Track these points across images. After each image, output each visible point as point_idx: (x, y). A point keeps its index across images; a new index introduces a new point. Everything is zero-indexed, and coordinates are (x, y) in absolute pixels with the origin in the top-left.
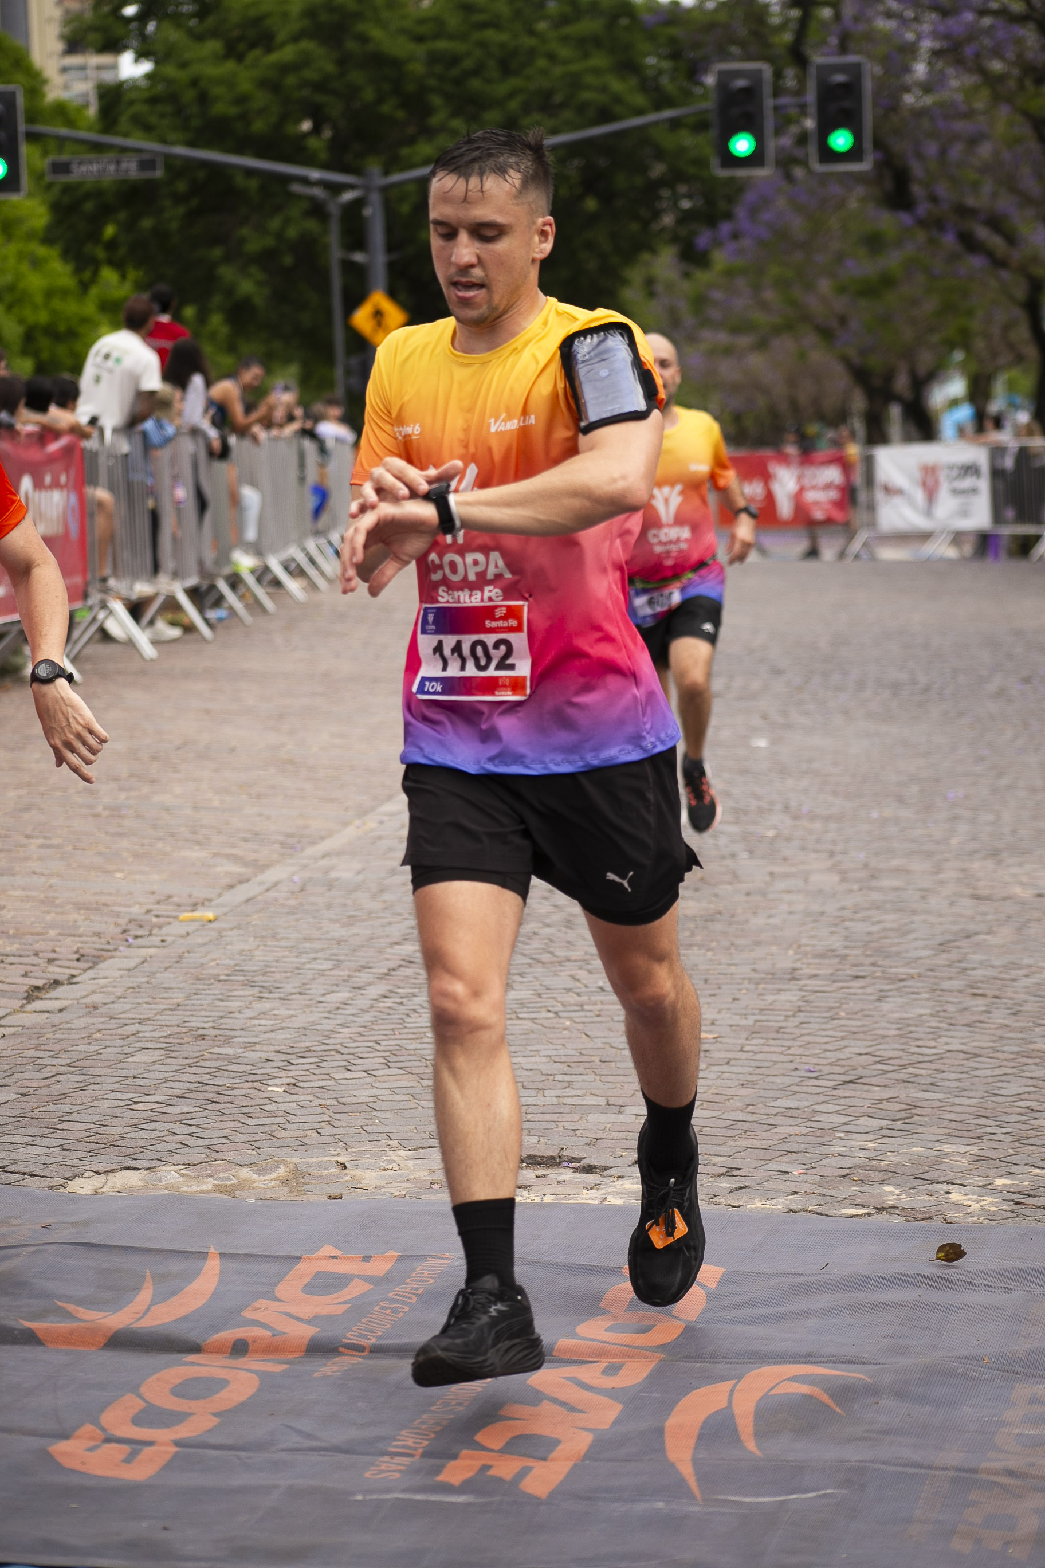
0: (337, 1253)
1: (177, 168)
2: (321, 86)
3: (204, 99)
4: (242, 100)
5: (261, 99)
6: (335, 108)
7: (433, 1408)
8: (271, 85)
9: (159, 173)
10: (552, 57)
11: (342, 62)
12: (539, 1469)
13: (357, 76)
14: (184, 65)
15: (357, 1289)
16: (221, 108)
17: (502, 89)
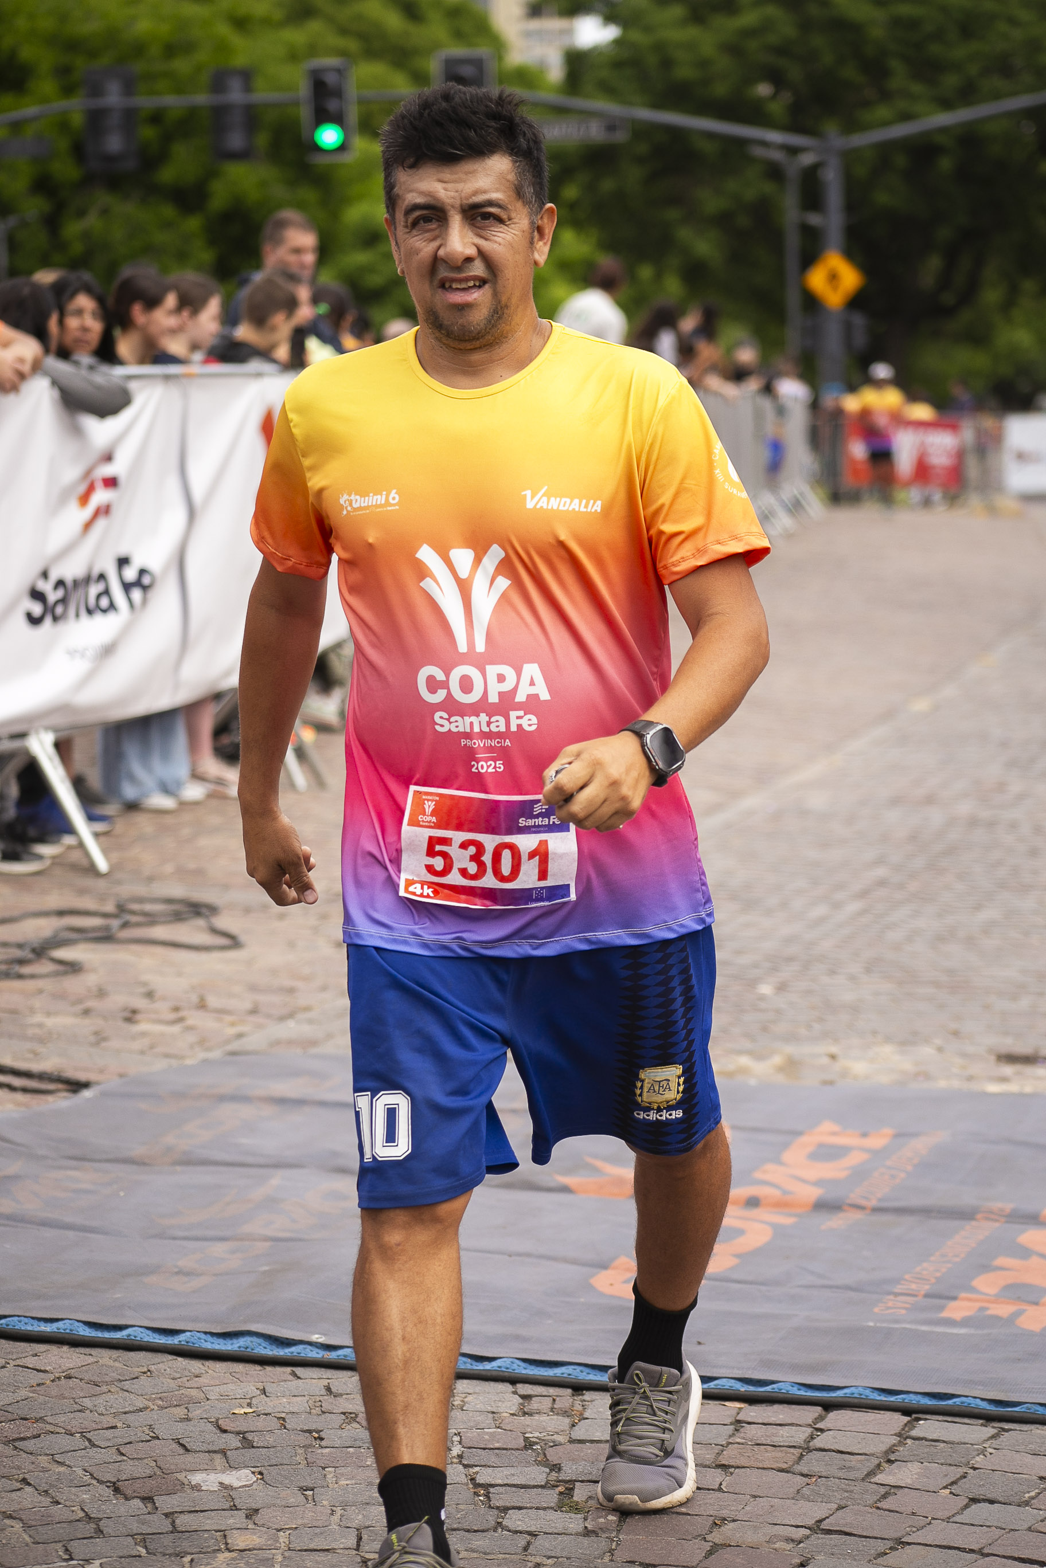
0: (835, 1128)
1: (642, 131)
2: (782, 50)
3: (667, 63)
4: (704, 64)
5: (723, 63)
6: (795, 73)
7: (932, 1258)
8: (733, 49)
9: (621, 137)
10: (1013, 21)
11: (806, 26)
12: (1031, 1310)
13: (818, 41)
14: (648, 29)
15: (855, 1159)
16: (684, 72)
17: (960, 52)
